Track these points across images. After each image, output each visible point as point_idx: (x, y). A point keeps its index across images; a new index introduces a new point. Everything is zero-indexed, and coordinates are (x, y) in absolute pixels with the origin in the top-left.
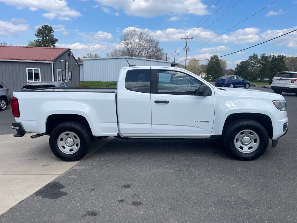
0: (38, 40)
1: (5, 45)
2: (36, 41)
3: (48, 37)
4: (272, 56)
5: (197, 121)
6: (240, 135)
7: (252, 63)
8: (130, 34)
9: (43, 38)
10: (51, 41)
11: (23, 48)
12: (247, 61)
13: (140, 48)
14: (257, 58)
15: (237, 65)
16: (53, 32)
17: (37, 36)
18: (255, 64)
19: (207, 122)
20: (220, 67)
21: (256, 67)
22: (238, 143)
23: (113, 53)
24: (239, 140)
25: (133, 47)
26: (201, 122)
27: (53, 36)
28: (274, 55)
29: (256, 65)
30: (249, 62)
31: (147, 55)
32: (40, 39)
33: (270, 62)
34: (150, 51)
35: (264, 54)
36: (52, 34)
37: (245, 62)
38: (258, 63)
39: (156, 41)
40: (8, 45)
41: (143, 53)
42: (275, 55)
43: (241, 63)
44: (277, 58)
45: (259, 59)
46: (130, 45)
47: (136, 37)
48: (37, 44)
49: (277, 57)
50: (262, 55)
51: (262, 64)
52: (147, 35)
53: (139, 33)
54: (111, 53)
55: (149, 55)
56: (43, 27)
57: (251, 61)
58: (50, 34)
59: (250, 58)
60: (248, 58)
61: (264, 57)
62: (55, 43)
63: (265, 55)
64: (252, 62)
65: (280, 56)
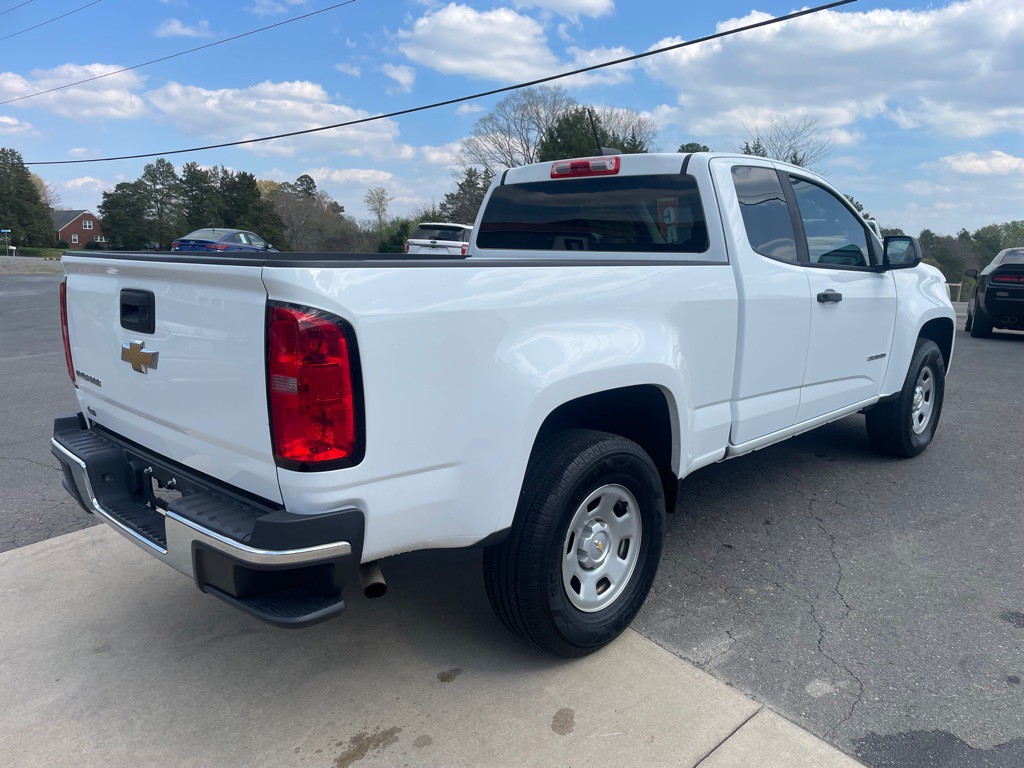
4: (221, 175)
7: (157, 191)
12: (139, 184)
14: (174, 176)
15: (106, 195)
18: (168, 196)
20: (37, 198)
21: (175, 205)
28: (225, 172)
29: (173, 201)
30: (149, 188)
33: (217, 191)
35: (194, 165)
37: (132, 185)
38: (180, 195)
42: (229, 170)
43: (120, 187)
44: (237, 179)
45: (181, 180)
49: (237, 176)
50: (188, 165)
51: (193, 198)
57: (155, 183)
59: (150, 172)
60: (143, 172)
61: (195, 176)
63: (199, 168)
64: (158, 187)
65: (245, 174)
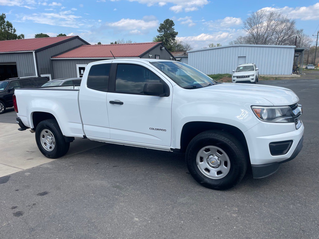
0: (160, 36)
1: (130, 43)
2: (158, 37)
3: (169, 31)
5: (153, 129)
6: (204, 152)
8: (257, 16)
9: (165, 33)
10: (171, 35)
11: (151, 44)
13: (268, 31)
16: (174, 25)
17: (159, 31)
19: (164, 130)
22: (202, 163)
23: (237, 41)
24: (205, 159)
25: (259, 32)
26: (158, 129)
27: (174, 30)
31: (278, 40)
32: (161, 35)
34: (282, 34)
36: (173, 27)
39: (291, 21)
40: (132, 43)
41: (273, 37)
46: (256, 30)
47: (265, 19)
48: (159, 40)
52: (279, 15)
53: (268, 13)
54: (235, 41)
55: (281, 39)
56: (164, 22)
58: (171, 27)
62: (175, 37)
